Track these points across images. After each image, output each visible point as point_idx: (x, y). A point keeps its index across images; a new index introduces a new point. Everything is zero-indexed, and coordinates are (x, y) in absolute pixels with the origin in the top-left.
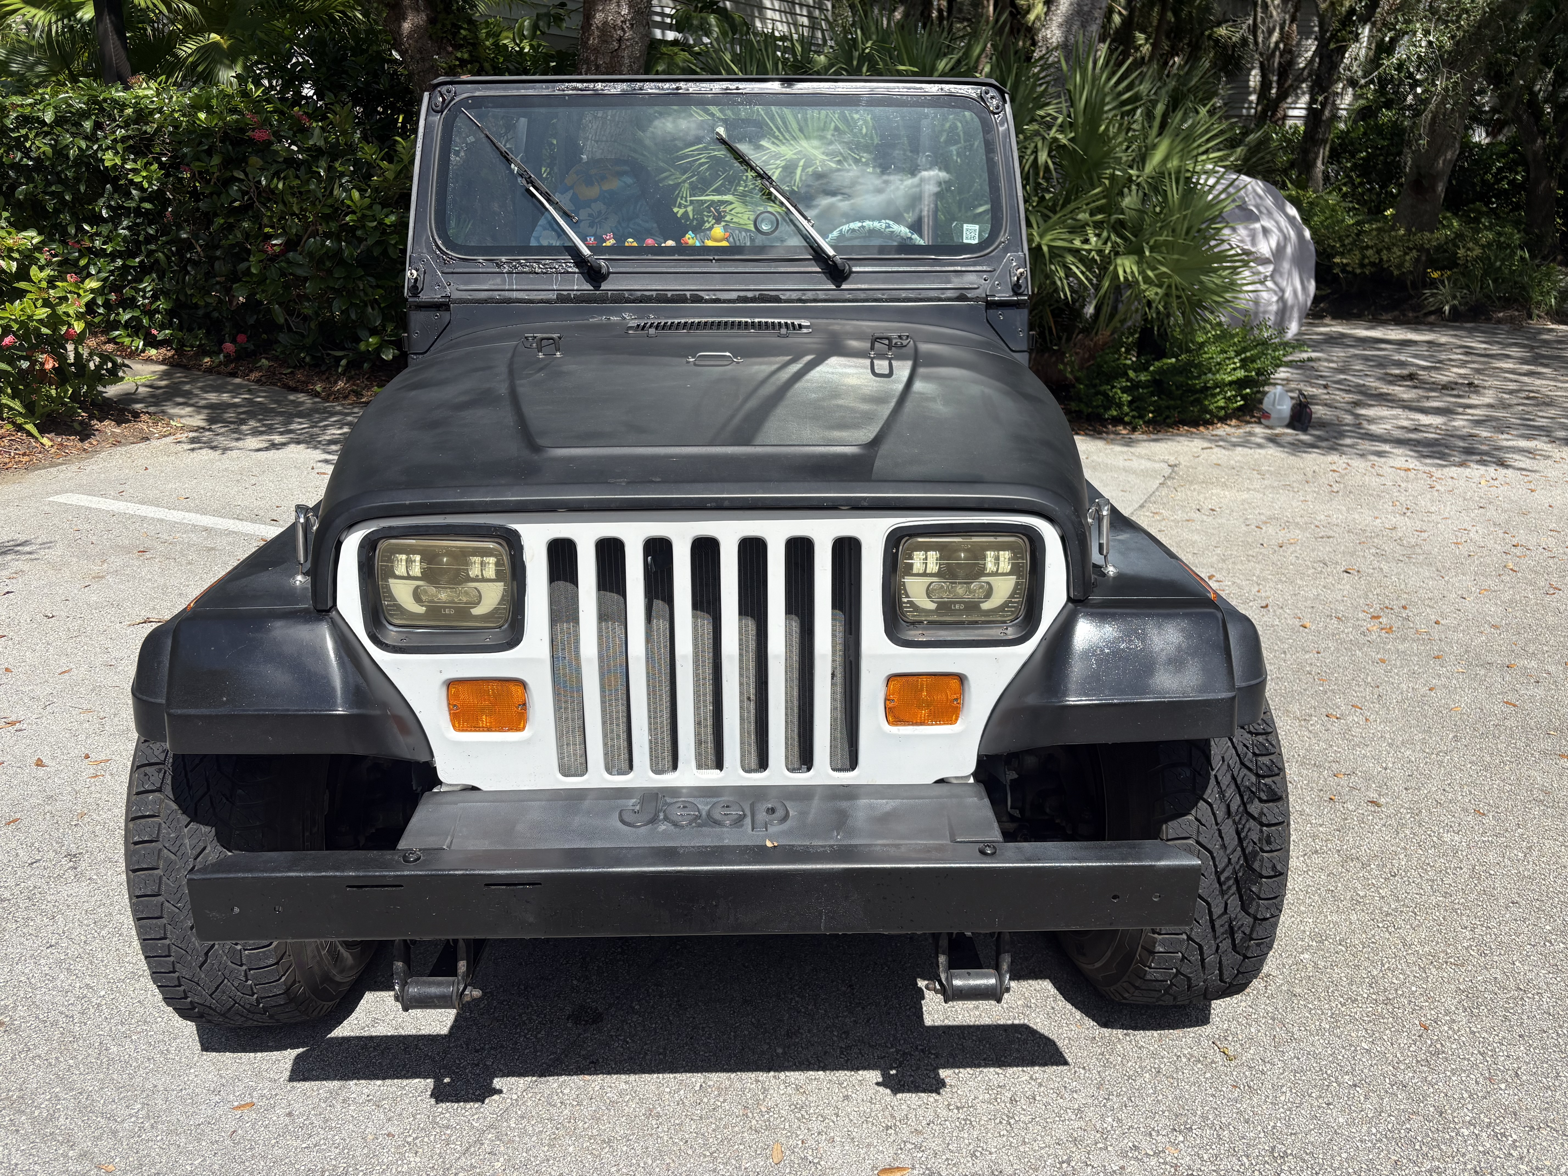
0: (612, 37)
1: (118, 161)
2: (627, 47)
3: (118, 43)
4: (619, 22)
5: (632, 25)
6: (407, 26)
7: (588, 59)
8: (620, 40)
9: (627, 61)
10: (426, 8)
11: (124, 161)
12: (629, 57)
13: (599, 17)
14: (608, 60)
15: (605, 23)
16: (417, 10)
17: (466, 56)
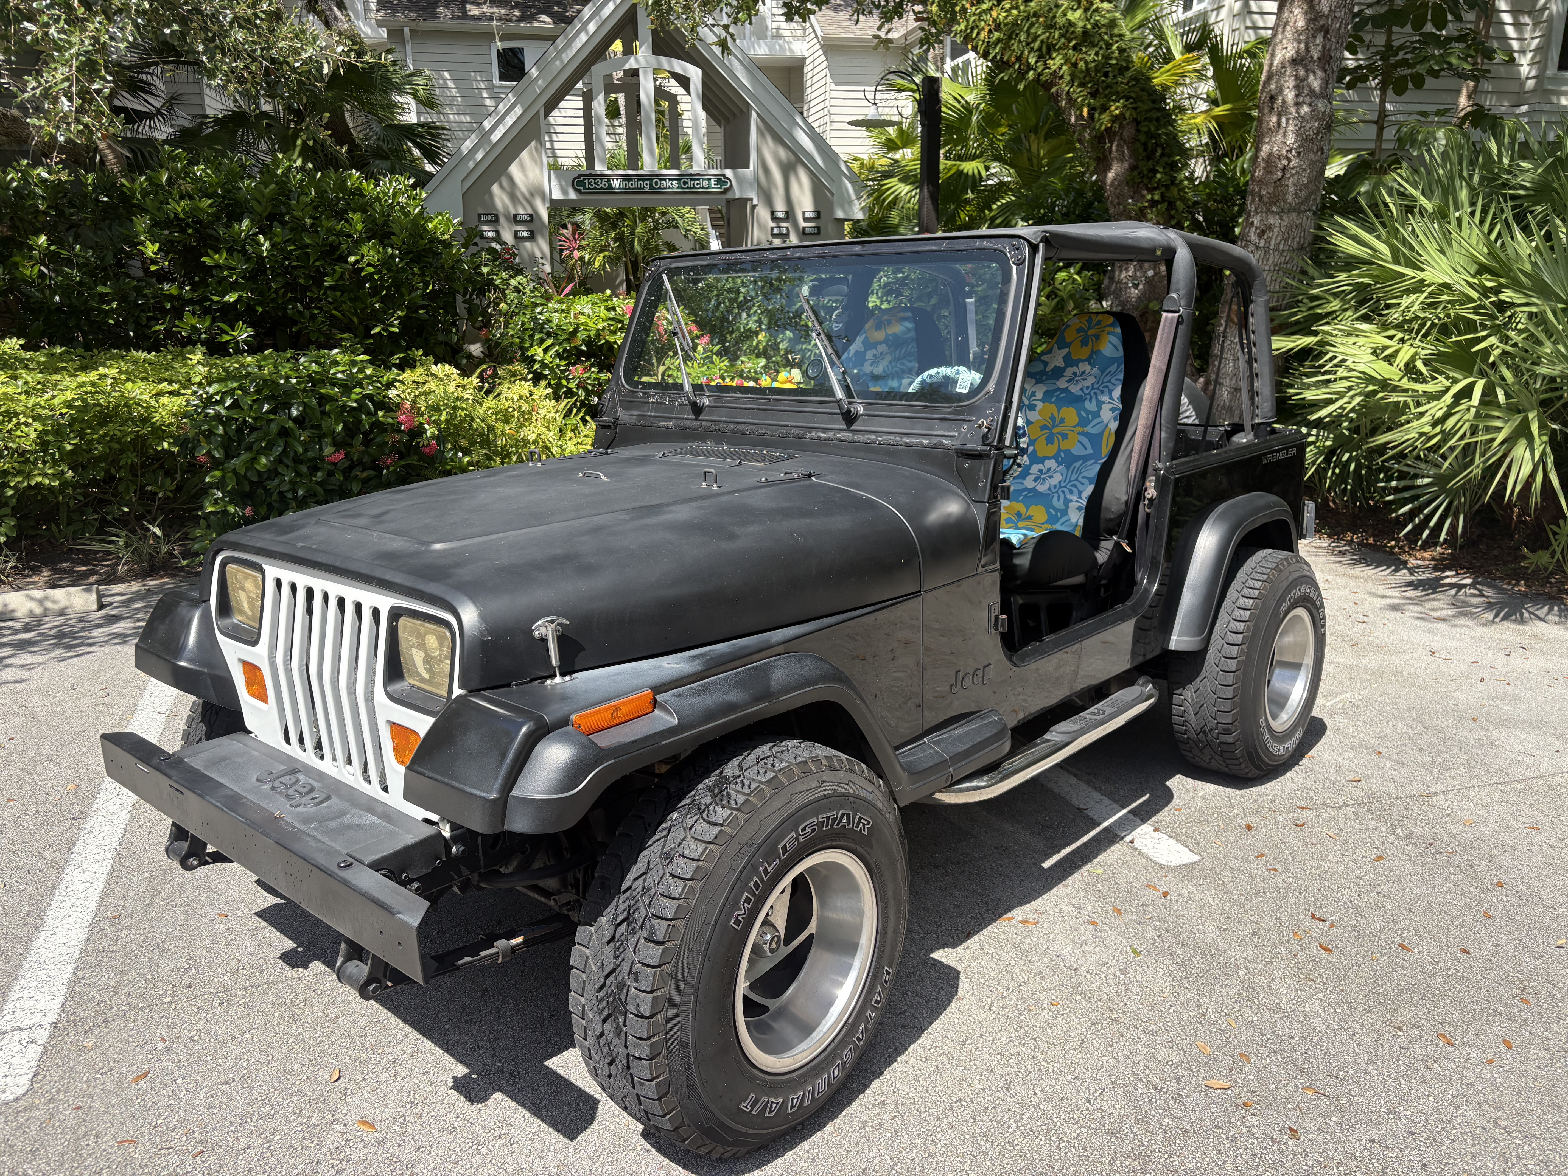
0: (1276, 167)
1: (878, 303)
2: (1293, 175)
3: (931, 207)
4: (1284, 152)
5: (1299, 153)
6: (1111, 175)
7: (1253, 190)
8: (1284, 169)
9: (1291, 189)
10: (1130, 157)
11: (882, 303)
12: (1295, 185)
13: (1266, 148)
14: (1271, 190)
15: (1270, 155)
16: (1121, 160)
17: (1156, 197)
